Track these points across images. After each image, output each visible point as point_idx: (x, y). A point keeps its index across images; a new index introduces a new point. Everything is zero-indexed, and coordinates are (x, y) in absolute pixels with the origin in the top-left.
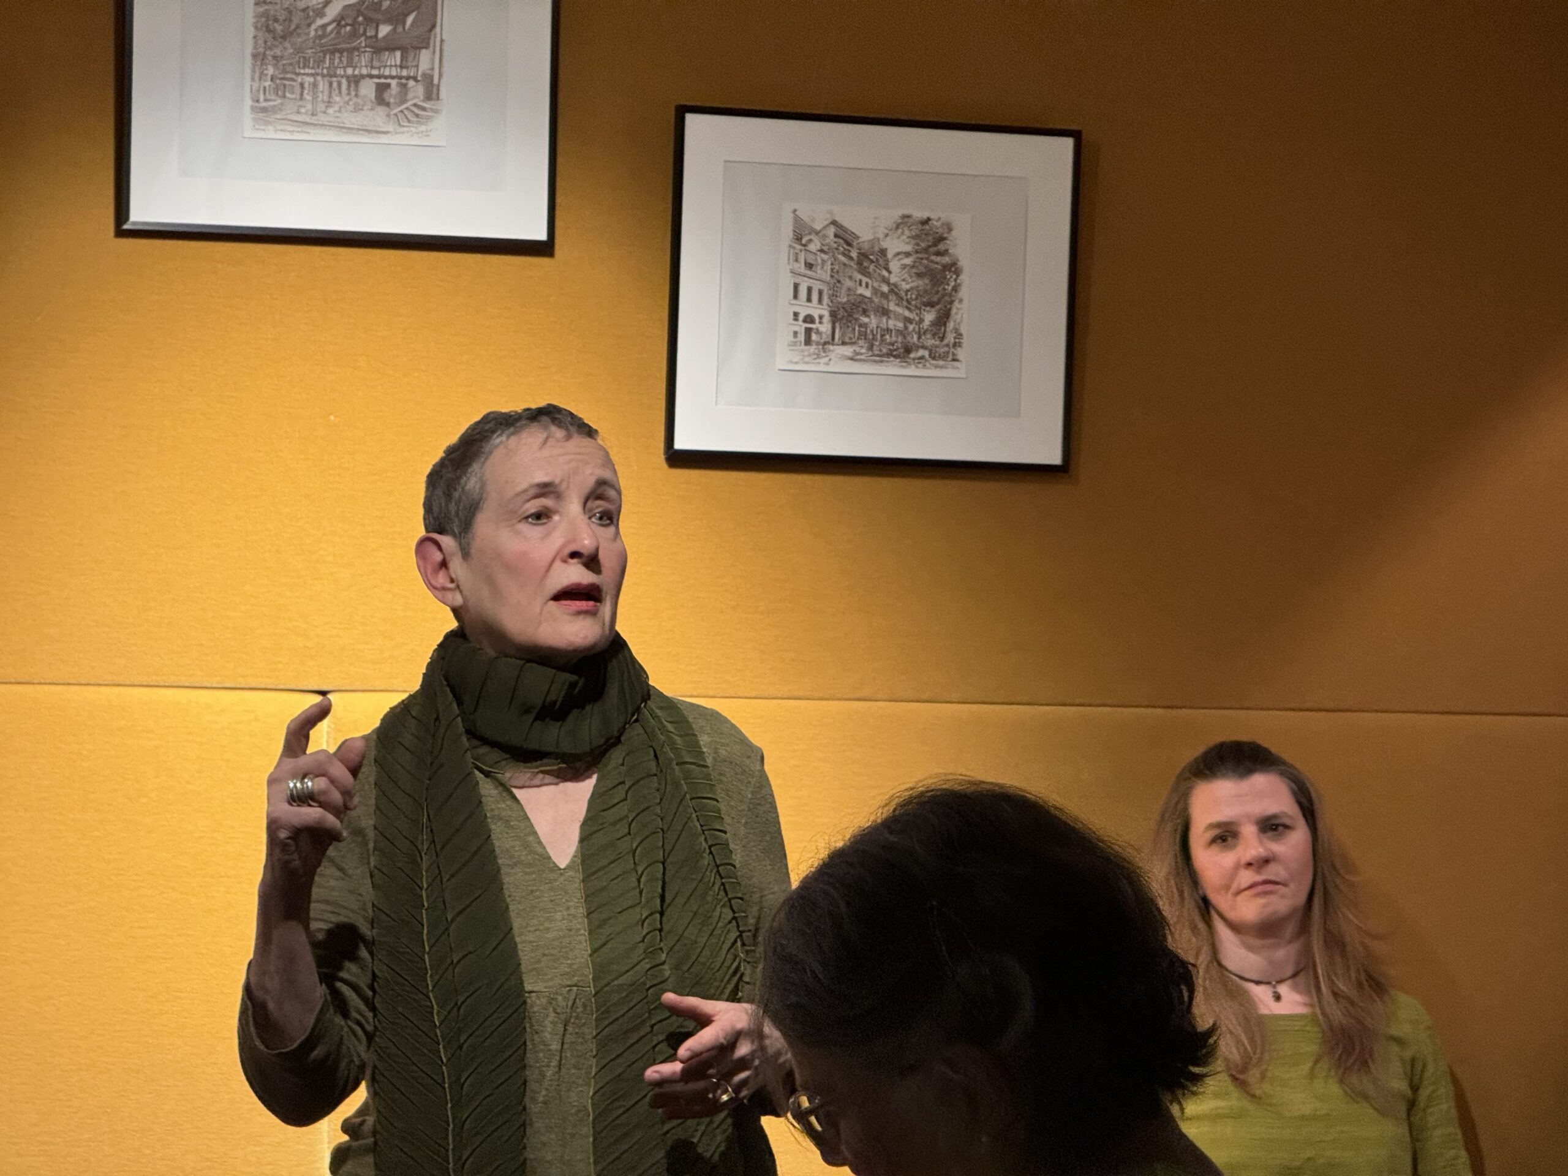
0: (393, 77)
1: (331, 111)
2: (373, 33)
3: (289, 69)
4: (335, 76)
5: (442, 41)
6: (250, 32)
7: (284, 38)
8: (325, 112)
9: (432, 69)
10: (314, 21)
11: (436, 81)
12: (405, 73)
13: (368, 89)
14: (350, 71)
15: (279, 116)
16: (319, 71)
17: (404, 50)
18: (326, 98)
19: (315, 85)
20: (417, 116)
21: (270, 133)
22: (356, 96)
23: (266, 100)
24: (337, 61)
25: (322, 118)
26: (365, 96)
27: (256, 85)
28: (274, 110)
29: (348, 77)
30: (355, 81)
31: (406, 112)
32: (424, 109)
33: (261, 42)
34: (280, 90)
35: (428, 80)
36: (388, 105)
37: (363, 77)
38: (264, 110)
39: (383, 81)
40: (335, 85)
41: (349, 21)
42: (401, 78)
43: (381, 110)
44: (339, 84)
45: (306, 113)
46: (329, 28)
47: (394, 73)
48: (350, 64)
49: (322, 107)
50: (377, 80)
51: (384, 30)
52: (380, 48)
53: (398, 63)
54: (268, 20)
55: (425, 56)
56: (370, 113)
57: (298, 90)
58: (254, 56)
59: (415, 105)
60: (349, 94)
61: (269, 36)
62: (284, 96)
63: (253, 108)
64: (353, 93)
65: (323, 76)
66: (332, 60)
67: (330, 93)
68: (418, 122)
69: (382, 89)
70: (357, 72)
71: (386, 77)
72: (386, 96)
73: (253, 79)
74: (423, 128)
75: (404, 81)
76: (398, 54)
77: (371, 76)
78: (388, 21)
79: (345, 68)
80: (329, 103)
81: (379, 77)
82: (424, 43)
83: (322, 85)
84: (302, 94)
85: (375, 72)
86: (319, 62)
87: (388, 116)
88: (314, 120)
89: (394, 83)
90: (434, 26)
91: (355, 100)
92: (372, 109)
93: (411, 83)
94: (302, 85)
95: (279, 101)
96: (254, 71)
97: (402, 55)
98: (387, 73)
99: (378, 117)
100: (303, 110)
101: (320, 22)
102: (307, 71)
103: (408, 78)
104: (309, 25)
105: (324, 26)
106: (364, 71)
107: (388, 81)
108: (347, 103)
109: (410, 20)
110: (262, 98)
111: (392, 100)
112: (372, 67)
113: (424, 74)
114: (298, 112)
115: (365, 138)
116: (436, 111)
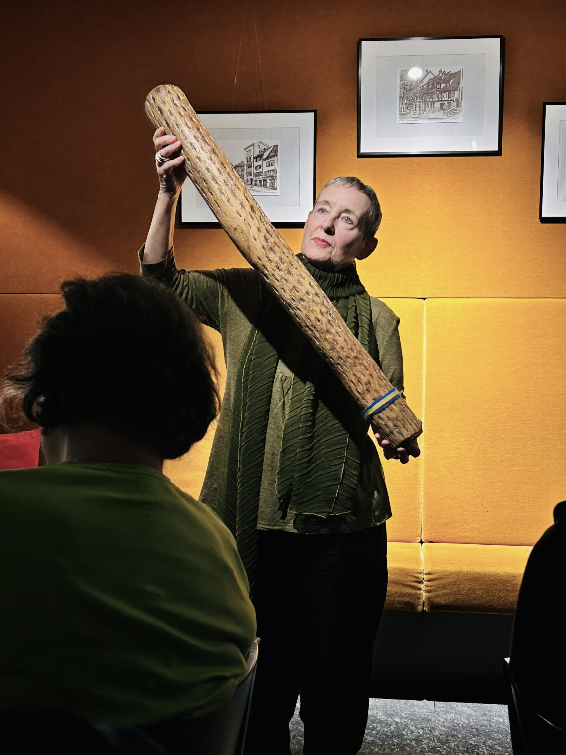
0: (446, 101)
1: (425, 113)
2: (439, 87)
3: (412, 100)
4: (426, 102)
5: (462, 87)
6: (398, 90)
7: (410, 91)
8: (423, 114)
9: (459, 97)
10: (420, 85)
11: (460, 101)
12: (450, 99)
13: (437, 105)
14: (431, 100)
15: (408, 116)
16: (421, 100)
17: (449, 91)
18: (424, 109)
19: (420, 105)
20: (454, 113)
21: (405, 121)
22: (434, 108)
23: (404, 111)
24: (427, 97)
25: (422, 116)
26: (437, 108)
27: (400, 107)
28: (407, 114)
29: (431, 102)
30: (434, 102)
31: (450, 112)
32: (456, 110)
33: (402, 93)
34: (408, 108)
35: (458, 100)
36: (444, 110)
37: (436, 101)
38: (403, 114)
39: (442, 102)
40: (426, 105)
41: (431, 84)
42: (448, 101)
43: (442, 112)
44: (428, 104)
45: (417, 114)
46: (424, 87)
47: (446, 99)
48: (431, 97)
49: (422, 112)
50: (440, 102)
51: (443, 86)
52: (441, 91)
53: (448, 96)
54: (405, 85)
55: (456, 93)
56: (438, 113)
57: (414, 107)
58: (400, 97)
59: (453, 109)
60: (431, 107)
61: (405, 91)
62: (410, 110)
63: (400, 114)
64: (432, 107)
65: (423, 102)
66: (426, 97)
67: (425, 107)
68: (454, 115)
69: (442, 105)
70: (434, 100)
71: (443, 101)
72: (444, 107)
73: (400, 105)
74: (455, 116)
75: (449, 102)
76: (447, 93)
77: (438, 101)
78: (444, 83)
79: (430, 99)
80: (425, 111)
81: (441, 101)
82: (456, 89)
83: (422, 105)
84: (416, 108)
85: (440, 99)
86: (421, 98)
87: (444, 113)
88: (420, 116)
89: (446, 102)
90: (459, 83)
91: (433, 109)
92: (439, 111)
93: (452, 102)
94: (416, 105)
95: (408, 111)
96: (400, 102)
97: (449, 93)
98: (444, 100)
99: (441, 114)
100: (416, 114)
101: (421, 85)
102: (417, 101)
103: (451, 101)
104: (418, 86)
105: (423, 86)
106: (436, 100)
107: (444, 102)
108: (431, 110)
109: (451, 82)
110: (403, 110)
111: (446, 108)
112: (439, 98)
113: (456, 99)
114: (414, 114)
115: (436, 121)
116: (460, 111)
